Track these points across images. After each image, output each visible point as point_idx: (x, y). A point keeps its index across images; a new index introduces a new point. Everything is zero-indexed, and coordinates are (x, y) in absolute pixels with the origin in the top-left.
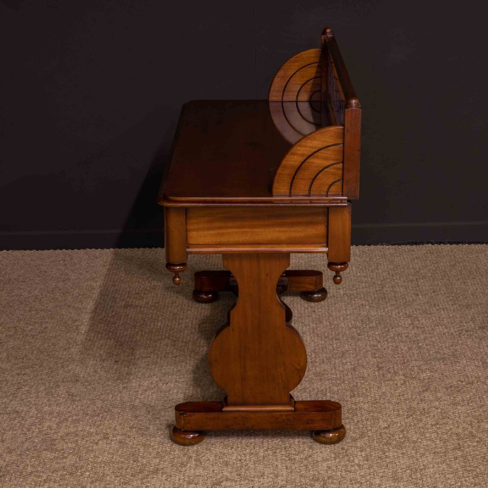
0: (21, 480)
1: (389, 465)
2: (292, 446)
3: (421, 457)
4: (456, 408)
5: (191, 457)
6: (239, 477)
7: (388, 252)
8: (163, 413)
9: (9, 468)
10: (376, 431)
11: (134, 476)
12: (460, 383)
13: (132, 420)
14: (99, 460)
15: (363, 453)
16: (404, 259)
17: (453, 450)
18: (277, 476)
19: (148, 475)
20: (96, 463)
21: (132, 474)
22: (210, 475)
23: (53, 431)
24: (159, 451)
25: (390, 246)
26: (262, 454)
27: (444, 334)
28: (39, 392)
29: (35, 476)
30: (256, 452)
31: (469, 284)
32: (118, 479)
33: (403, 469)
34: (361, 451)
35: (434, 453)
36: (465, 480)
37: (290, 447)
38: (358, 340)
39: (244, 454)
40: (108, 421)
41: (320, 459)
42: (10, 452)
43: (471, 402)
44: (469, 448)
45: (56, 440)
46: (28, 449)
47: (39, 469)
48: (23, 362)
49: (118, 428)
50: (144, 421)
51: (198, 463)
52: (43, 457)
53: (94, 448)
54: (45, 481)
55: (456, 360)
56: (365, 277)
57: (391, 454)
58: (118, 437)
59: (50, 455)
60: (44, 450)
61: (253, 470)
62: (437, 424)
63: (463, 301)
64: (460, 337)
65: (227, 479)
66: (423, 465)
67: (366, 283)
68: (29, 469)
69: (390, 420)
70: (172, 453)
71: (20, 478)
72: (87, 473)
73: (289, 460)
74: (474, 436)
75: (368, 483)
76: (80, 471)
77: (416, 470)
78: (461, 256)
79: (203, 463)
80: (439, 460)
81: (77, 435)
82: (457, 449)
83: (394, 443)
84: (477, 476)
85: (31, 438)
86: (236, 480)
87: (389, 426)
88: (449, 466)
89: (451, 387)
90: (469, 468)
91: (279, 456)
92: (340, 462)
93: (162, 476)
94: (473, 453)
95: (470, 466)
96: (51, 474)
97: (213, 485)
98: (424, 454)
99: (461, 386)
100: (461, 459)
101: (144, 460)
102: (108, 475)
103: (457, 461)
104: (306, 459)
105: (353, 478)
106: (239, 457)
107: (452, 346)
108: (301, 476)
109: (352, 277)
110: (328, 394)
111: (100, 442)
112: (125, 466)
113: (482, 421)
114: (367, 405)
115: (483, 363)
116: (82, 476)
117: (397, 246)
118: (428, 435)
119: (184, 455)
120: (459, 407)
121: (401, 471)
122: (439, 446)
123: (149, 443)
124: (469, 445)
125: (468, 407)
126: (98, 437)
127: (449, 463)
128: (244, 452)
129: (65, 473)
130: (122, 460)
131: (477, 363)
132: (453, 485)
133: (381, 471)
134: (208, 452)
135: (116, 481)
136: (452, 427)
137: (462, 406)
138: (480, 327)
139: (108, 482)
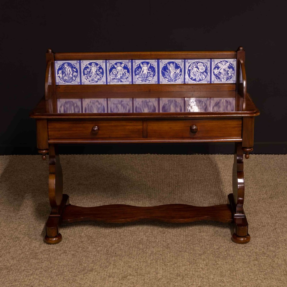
0: (19, 274)
1: (218, 268)
2: (166, 258)
3: (236, 264)
4: (256, 239)
5: (110, 263)
6: (137, 274)
7: (221, 158)
8: (97, 240)
9: (12, 268)
10: (212, 251)
11: (80, 273)
12: (258, 226)
13: (79, 243)
14: (61, 264)
15: (205, 262)
16: (230, 162)
17: (253, 260)
18: (157, 274)
19: (87, 272)
20: (59, 265)
21: (78, 271)
22: (121, 272)
23: (37, 249)
24: (94, 260)
25: (223, 155)
26: (149, 262)
27: (251, 201)
28: (30, 228)
29: (26, 272)
30: (146, 261)
31: (265, 175)
32: (71, 274)
33: (226, 270)
34: (204, 261)
35: (243, 262)
36: (259, 277)
37: (165, 258)
38: (204, 203)
39: (140, 262)
40: (67, 244)
41: (181, 265)
42: (13, 259)
43: (264, 236)
44: (262, 260)
45: (38, 253)
46: (23, 258)
47: (28, 268)
48: (22, 212)
49: (72, 247)
50: (86, 244)
51: (114, 266)
52: (31, 262)
53: (59, 258)
54: (31, 275)
55: (256, 214)
56: (208, 171)
57: (220, 263)
58: (72, 252)
59: (34, 261)
60: (32, 258)
61: (144, 270)
62: (245, 246)
63: (261, 184)
64: (259, 202)
65: (130, 275)
66: (237, 268)
67: (209, 174)
68: (23, 268)
69: (220, 245)
70: (101, 261)
71: (18, 273)
72: (54, 271)
73: (164, 265)
74: (265, 254)
75: (207, 277)
76: (50, 270)
77: (233, 271)
78: (261, 160)
79: (117, 266)
80: (246, 266)
81: (49, 251)
82: (255, 260)
83: (222, 257)
84: (265, 274)
85: (24, 252)
86: (135, 275)
87: (219, 248)
88: (251, 269)
89: (253, 228)
90: (262, 270)
91: (159, 263)
92: (192, 267)
93: (95, 273)
94: (264, 262)
95: (262, 269)
96: (35, 271)
97: (122, 278)
98: (238, 263)
99: (259, 228)
100: (258, 265)
101: (85, 265)
102: (65, 272)
103: (256, 266)
104: (173, 264)
105: (199, 275)
106: (137, 264)
107: (254, 207)
108: (170, 273)
109: (202, 171)
110: (187, 231)
111: (62, 255)
112: (75, 267)
113: (270, 246)
114: (207, 237)
115: (271, 216)
116: (51, 272)
117: (226, 155)
118: (240, 253)
119: (107, 262)
120: (257, 239)
121: (225, 271)
122: (246, 258)
123: (88, 255)
124: (262, 258)
125: (262, 239)
126: (61, 252)
127: (251, 267)
128: (140, 261)
129: (42, 270)
130: (73, 264)
131: (267, 215)
132: (253, 279)
133: (214, 271)
134: (120, 261)
135: (70, 275)
136: (253, 248)
137: (259, 238)
138: (270, 197)
139: (65, 276)
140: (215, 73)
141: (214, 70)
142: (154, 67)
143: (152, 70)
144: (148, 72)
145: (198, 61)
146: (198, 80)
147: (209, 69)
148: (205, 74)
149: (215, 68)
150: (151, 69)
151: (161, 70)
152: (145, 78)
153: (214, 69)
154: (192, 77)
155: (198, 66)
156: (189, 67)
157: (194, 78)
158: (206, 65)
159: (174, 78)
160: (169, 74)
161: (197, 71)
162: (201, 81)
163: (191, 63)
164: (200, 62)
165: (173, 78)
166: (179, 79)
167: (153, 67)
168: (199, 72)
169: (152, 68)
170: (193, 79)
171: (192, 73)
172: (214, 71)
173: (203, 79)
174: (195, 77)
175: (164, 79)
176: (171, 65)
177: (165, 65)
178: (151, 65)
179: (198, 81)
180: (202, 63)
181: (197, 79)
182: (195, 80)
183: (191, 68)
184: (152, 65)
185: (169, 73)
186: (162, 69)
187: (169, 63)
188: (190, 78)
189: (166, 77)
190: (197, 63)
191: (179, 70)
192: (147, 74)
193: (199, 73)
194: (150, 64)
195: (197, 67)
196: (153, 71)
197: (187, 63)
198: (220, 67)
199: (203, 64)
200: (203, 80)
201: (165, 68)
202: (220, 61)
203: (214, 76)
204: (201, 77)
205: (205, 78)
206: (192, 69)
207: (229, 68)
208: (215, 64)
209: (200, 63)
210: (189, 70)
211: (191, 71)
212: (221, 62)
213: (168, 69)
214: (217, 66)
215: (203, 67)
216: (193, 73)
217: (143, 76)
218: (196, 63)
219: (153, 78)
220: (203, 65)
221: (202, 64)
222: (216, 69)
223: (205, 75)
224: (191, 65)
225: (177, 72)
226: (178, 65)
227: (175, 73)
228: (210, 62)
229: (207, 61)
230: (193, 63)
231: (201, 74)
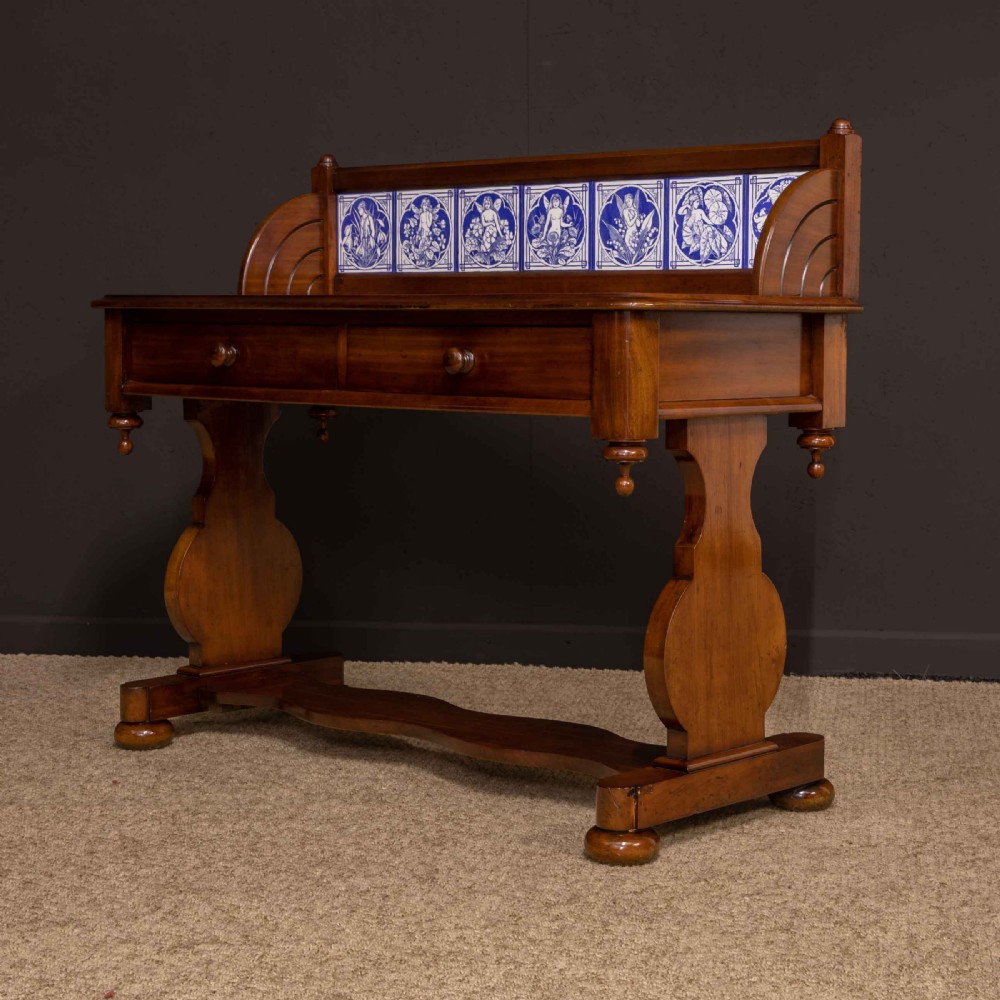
140: (759, 227)
141: (756, 215)
142: (580, 207)
143: (573, 221)
144: (562, 228)
145: (707, 184)
146: (706, 254)
147: (739, 212)
148: (729, 233)
149: (757, 210)
150: (572, 217)
151: (598, 217)
152: (556, 250)
153: (754, 214)
154: (688, 243)
155: (707, 202)
156: (680, 205)
157: (695, 249)
158: (731, 199)
159: (636, 249)
160: (621, 233)
161: (705, 223)
162: (715, 261)
163: (685, 190)
164: (711, 187)
165: (632, 250)
166: (650, 250)
167: (576, 208)
168: (710, 226)
169: (573, 212)
170: (691, 251)
171: (687, 229)
172: (756, 221)
173: (723, 251)
174: (698, 245)
175: (608, 251)
176: (628, 198)
177: (611, 202)
178: (571, 200)
179: (707, 262)
180: (717, 188)
181: (701, 253)
182: (696, 255)
183: (685, 212)
184: (574, 203)
185: (623, 228)
186: (603, 217)
187: (622, 193)
188: (684, 247)
189: (612, 247)
190: (704, 191)
191: (650, 218)
192: (562, 233)
193: (709, 229)
194: (568, 198)
195: (703, 207)
196: (577, 222)
197: (674, 190)
199: (722, 193)
200: (721, 254)
201: (611, 213)
202: (773, 181)
204: (716, 243)
205: (728, 248)
206: (690, 213)
208: (759, 194)
209: (713, 190)
210: (680, 219)
211: (684, 223)
212: (778, 183)
213: (617, 215)
215: (721, 204)
216: (691, 228)
217: (550, 243)
218: (700, 190)
219: (576, 251)
220: (720, 197)
221: (718, 192)
222: (763, 212)
223: (726, 237)
224: (684, 197)
225: (643, 228)
226: (648, 201)
227: (639, 229)
228: (741, 186)
229: (734, 182)
230: (693, 189)
231: (716, 232)
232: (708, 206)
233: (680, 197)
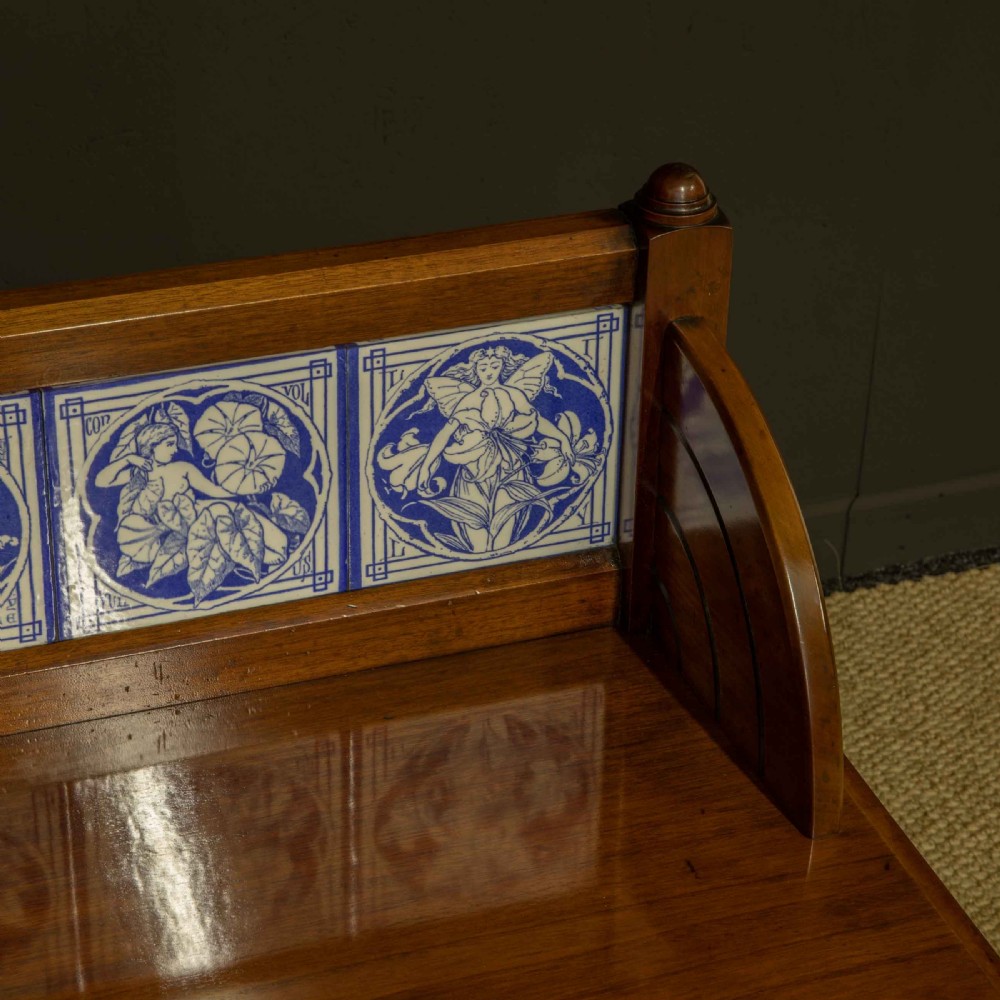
140: (396, 479)
141: (387, 450)
145: (204, 390)
146: (209, 576)
148: (289, 507)
149: (391, 436)
153: (378, 448)
154: (142, 557)
155: (204, 441)
156: (102, 460)
157: (168, 569)
158: (295, 420)
161: (200, 496)
162: (245, 590)
163: (119, 418)
164: (221, 397)
168: (221, 501)
170: (154, 576)
171: (136, 522)
172: (385, 465)
173: (269, 558)
174: (179, 559)
179: (213, 596)
180: (244, 397)
181: (193, 577)
182: (176, 585)
183: (125, 477)
188: (124, 569)
190: (194, 413)
193: (219, 510)
195: (194, 456)
197: (76, 424)
198: (446, 411)
199: (262, 408)
200: (264, 568)
202: (446, 355)
203: (385, 511)
204: (245, 541)
205: (290, 547)
206: (141, 478)
207: (547, 406)
208: (393, 395)
209: (228, 407)
210: (104, 501)
211: (122, 507)
212: (463, 356)
214: (420, 404)
215: (258, 439)
216: (152, 518)
218: (175, 410)
220: (255, 419)
221: (245, 409)
222: (408, 438)
223: (281, 523)
224: (116, 437)
228: (333, 382)
229: (305, 374)
230: (147, 411)
231: (246, 513)
232: (212, 452)
233: (97, 441)
